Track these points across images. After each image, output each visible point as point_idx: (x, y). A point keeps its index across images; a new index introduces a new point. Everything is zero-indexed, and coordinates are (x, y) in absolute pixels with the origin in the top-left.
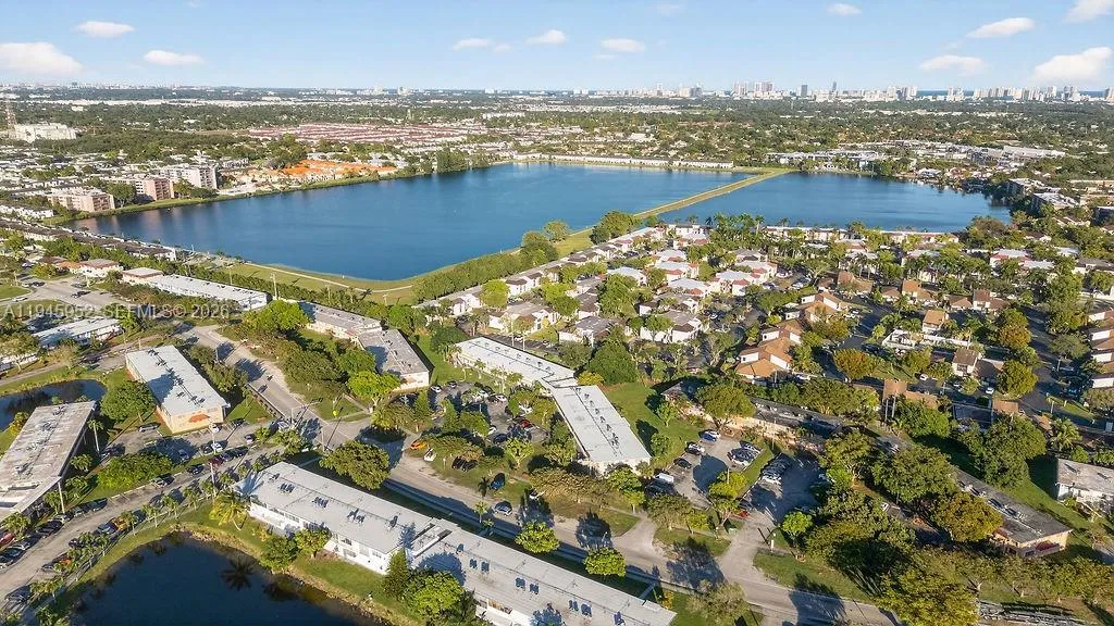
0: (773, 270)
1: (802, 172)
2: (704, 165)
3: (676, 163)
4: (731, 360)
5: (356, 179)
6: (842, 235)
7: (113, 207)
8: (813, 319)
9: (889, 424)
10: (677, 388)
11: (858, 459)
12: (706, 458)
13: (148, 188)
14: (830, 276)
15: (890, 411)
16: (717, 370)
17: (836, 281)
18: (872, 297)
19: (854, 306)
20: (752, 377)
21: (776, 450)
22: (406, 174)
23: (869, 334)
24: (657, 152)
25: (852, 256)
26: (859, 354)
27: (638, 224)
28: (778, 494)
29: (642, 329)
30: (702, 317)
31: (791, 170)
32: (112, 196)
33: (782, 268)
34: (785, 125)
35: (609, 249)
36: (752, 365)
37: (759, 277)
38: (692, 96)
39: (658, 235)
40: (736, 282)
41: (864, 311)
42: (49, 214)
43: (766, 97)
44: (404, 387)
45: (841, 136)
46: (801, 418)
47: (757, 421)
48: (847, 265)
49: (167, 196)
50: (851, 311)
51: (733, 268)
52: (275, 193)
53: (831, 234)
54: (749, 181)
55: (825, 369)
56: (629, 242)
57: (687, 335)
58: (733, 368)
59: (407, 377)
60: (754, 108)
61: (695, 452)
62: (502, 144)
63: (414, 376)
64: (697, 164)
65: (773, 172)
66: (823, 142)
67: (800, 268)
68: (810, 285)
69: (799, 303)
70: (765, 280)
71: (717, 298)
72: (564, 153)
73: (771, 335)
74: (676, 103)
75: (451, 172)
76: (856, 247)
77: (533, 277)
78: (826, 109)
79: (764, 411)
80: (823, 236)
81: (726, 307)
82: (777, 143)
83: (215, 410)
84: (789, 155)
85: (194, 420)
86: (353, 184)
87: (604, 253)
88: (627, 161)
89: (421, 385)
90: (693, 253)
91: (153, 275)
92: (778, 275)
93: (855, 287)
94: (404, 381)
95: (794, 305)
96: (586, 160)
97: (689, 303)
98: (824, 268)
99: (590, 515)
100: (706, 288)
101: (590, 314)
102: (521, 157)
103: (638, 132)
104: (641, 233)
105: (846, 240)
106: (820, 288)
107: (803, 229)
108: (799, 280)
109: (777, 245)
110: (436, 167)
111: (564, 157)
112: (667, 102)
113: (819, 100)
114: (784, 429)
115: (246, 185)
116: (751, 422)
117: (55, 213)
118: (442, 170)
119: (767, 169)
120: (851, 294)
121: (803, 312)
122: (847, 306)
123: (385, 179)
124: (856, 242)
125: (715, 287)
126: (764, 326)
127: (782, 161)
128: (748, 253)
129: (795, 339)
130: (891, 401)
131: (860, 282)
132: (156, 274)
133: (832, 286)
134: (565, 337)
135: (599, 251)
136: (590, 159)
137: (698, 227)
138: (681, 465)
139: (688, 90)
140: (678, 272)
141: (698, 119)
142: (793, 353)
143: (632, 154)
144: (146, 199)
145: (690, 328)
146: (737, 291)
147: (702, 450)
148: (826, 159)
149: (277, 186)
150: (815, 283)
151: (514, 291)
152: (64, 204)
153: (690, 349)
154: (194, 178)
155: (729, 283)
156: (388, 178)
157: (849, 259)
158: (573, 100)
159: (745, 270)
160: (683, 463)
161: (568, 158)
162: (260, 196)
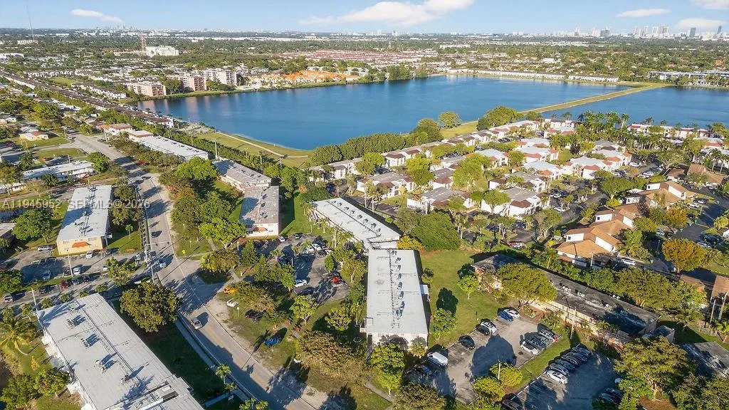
0: (627, 160)
1: (678, 86)
2: (593, 79)
3: (571, 77)
4: (557, 237)
5: (331, 83)
6: (702, 135)
7: (165, 94)
8: (653, 204)
9: (714, 325)
10: (490, 261)
11: (661, 374)
12: (495, 339)
13: (190, 83)
14: (682, 167)
15: (717, 312)
16: (541, 246)
17: (686, 173)
18: (721, 190)
19: (701, 196)
20: (574, 257)
21: (575, 339)
22: (366, 81)
23: (710, 223)
24: (559, 70)
25: (707, 151)
26: (691, 246)
27: (519, 118)
28: (560, 396)
29: (483, 201)
30: (543, 196)
31: (668, 85)
32: (164, 87)
33: (636, 158)
34: (670, 54)
35: (486, 134)
36: (576, 246)
37: (611, 164)
38: (601, 36)
39: (534, 127)
40: (587, 167)
41: (710, 201)
42: (123, 96)
43: (661, 37)
44: (255, 234)
45: (718, 63)
46: (608, 308)
47: (560, 306)
48: (701, 159)
49: (202, 88)
50: (696, 200)
51: (589, 155)
52: (272, 90)
53: (691, 133)
54: (628, 92)
55: (655, 256)
56: (506, 130)
57: (523, 210)
58: (557, 246)
59: (259, 226)
60: (648, 44)
61: (484, 331)
62: (443, 63)
63: (266, 226)
64: (588, 78)
65: (651, 86)
66: (702, 65)
67: (653, 159)
68: (661, 174)
69: (644, 188)
70: (617, 168)
71: (566, 180)
72: (486, 69)
73: (605, 217)
74: (586, 40)
75: (399, 80)
76: (714, 145)
77: (411, 153)
78: (709, 45)
79: (570, 295)
80: (683, 134)
81: (571, 188)
82: (662, 66)
83: (95, 239)
84: (667, 73)
85: (77, 245)
86: (328, 86)
87: (480, 138)
88: (533, 75)
89: (271, 234)
90: (558, 142)
91: (145, 136)
92: (631, 164)
93: (705, 178)
94: (256, 229)
95: (637, 191)
96: (501, 74)
97: (536, 182)
98: (677, 159)
99: (344, 389)
100: (558, 170)
101: (443, 185)
102: (453, 71)
103: (549, 57)
104: (519, 124)
105: (706, 137)
106: (670, 178)
107: (666, 127)
108: (651, 170)
109: (636, 138)
110: (388, 77)
111: (484, 72)
112: (581, 40)
113: (704, 39)
114: (588, 318)
115: (256, 83)
116: (554, 306)
117: (128, 95)
118: (392, 79)
119: (646, 84)
120: (700, 185)
121: (643, 198)
122: (692, 195)
123: (350, 83)
124: (713, 140)
125: (567, 170)
126: (601, 208)
127: (662, 78)
128: (608, 144)
129: (628, 222)
130: (720, 302)
131: (711, 174)
132: (148, 135)
133: (682, 177)
134: (411, 203)
135: (477, 136)
136: (504, 73)
137: (570, 122)
138: (464, 344)
139: (599, 32)
140: (538, 156)
141: (601, 49)
142: (622, 237)
143: (538, 71)
144: (188, 90)
145: (526, 204)
146: (587, 175)
147: (493, 330)
148: (700, 77)
149: (275, 85)
150: (666, 173)
151: (393, 162)
152: (136, 91)
153: (522, 224)
154: (222, 77)
155: (582, 167)
156: (353, 83)
157: (704, 154)
158: (509, 39)
159: (599, 157)
160: (466, 341)
161: (488, 72)
162: (262, 91)
